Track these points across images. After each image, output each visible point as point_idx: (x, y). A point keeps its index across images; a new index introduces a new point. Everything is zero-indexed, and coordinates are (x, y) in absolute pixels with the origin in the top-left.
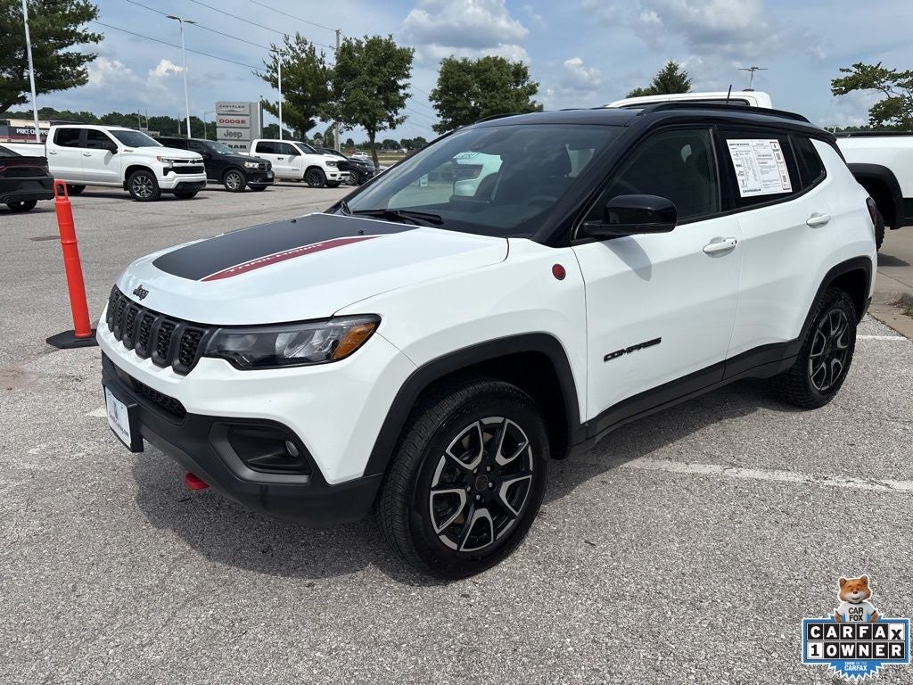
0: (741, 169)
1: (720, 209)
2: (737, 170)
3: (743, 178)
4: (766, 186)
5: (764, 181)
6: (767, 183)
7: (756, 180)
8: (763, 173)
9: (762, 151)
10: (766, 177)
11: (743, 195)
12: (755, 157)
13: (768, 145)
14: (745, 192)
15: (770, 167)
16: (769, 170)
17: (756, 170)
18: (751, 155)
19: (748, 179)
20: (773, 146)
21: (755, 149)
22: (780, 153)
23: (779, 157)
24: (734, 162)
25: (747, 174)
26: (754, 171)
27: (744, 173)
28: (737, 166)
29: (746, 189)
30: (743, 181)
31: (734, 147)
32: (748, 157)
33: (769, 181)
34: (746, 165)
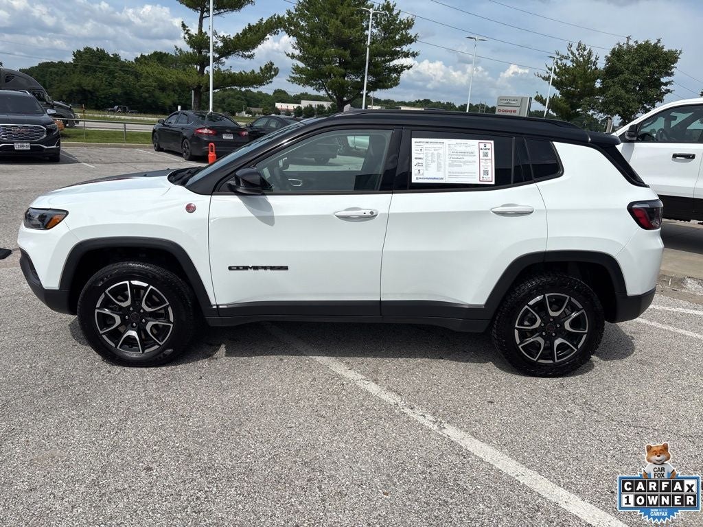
0: (420, 161)
1: (379, 188)
2: (414, 162)
3: (420, 168)
4: (450, 177)
5: (450, 172)
6: (451, 174)
7: (438, 171)
8: (451, 165)
9: (463, 148)
10: (455, 169)
11: (414, 180)
12: (447, 153)
13: (473, 145)
14: (417, 178)
15: (467, 162)
16: (464, 164)
17: (442, 163)
18: (441, 151)
19: (427, 170)
20: (482, 146)
21: (452, 146)
22: (489, 151)
23: (486, 155)
24: (414, 155)
25: (427, 166)
26: (439, 164)
27: (424, 164)
28: (416, 158)
29: (421, 177)
30: (419, 171)
31: (419, 144)
32: (436, 152)
33: (459, 173)
34: (430, 158)
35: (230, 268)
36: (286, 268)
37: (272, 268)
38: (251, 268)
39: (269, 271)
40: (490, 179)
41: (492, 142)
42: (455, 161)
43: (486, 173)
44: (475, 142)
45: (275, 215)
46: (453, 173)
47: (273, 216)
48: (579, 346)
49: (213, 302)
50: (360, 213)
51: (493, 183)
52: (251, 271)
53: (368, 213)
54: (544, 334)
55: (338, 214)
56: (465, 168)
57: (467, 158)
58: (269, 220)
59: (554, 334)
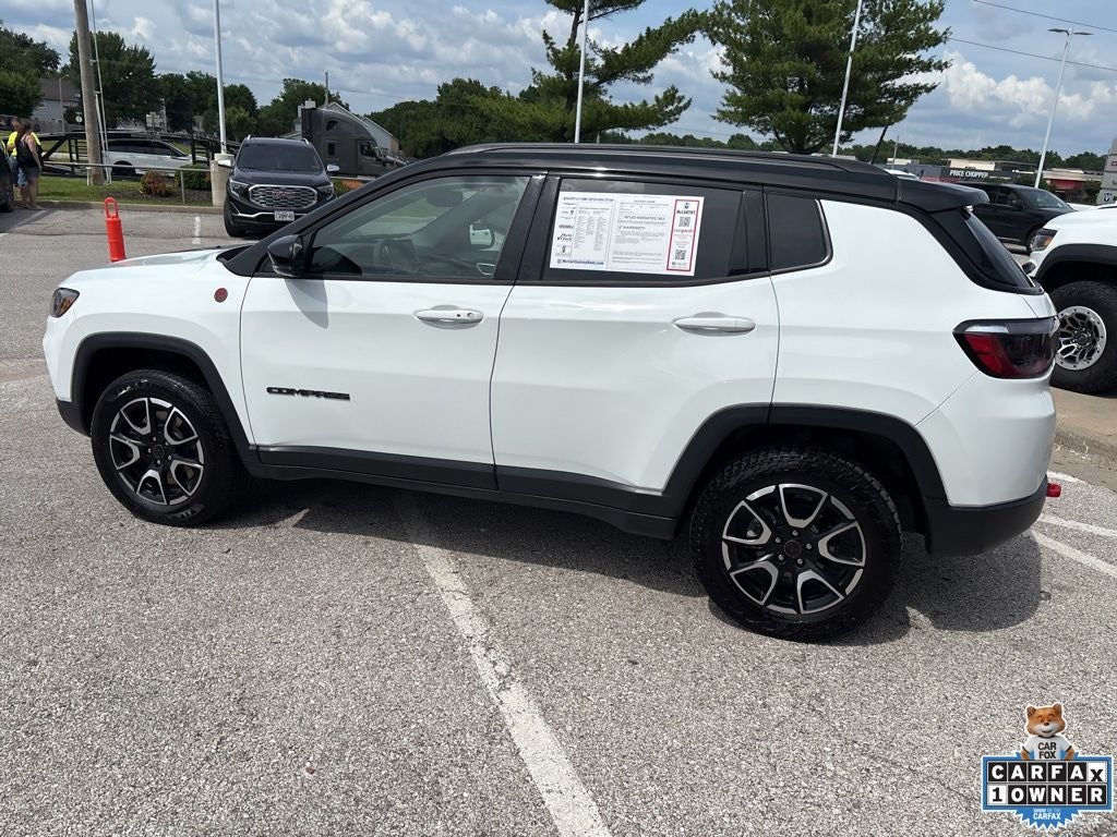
0: (567, 231)
2: (557, 232)
3: (567, 243)
4: (622, 261)
5: (616, 252)
6: (624, 256)
7: (596, 249)
8: (620, 241)
9: (645, 211)
10: (626, 247)
11: (554, 264)
12: (616, 218)
13: (665, 204)
14: (559, 261)
15: (648, 234)
16: (643, 239)
17: (605, 235)
18: (606, 215)
19: (577, 246)
20: (681, 206)
21: (627, 207)
22: (693, 217)
23: (685, 222)
24: (558, 221)
25: (579, 239)
26: (599, 236)
27: (574, 238)
28: (561, 226)
29: (567, 259)
30: (564, 247)
31: (572, 201)
32: (596, 217)
33: (631, 254)
34: (585, 227)
35: (270, 390)
36: (346, 397)
37: (328, 395)
38: (298, 392)
39: (323, 399)
40: (687, 266)
41: (701, 199)
42: (629, 233)
43: (680, 255)
44: (670, 199)
45: (329, 310)
46: (621, 253)
47: (326, 313)
48: (848, 590)
49: (251, 441)
50: (452, 314)
51: (692, 273)
52: (298, 397)
53: (464, 316)
54: (781, 557)
55: (420, 314)
56: (643, 246)
57: (650, 228)
58: (321, 319)
59: (800, 561)
